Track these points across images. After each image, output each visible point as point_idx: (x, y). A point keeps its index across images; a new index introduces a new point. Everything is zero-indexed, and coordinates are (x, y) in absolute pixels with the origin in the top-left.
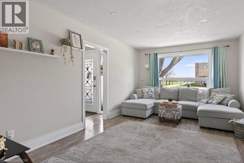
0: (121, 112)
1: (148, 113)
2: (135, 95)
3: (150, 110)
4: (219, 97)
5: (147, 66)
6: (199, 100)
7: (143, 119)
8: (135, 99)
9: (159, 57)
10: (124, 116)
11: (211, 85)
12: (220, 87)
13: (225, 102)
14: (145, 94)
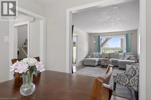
0: (83, 64)
1: (96, 64)
2: (89, 56)
3: (97, 63)
4: (128, 56)
5: (95, 42)
6: (119, 58)
7: (94, 66)
8: (89, 58)
9: (100, 37)
10: (85, 65)
11: (125, 51)
12: (129, 52)
13: (130, 58)
14: (94, 56)
